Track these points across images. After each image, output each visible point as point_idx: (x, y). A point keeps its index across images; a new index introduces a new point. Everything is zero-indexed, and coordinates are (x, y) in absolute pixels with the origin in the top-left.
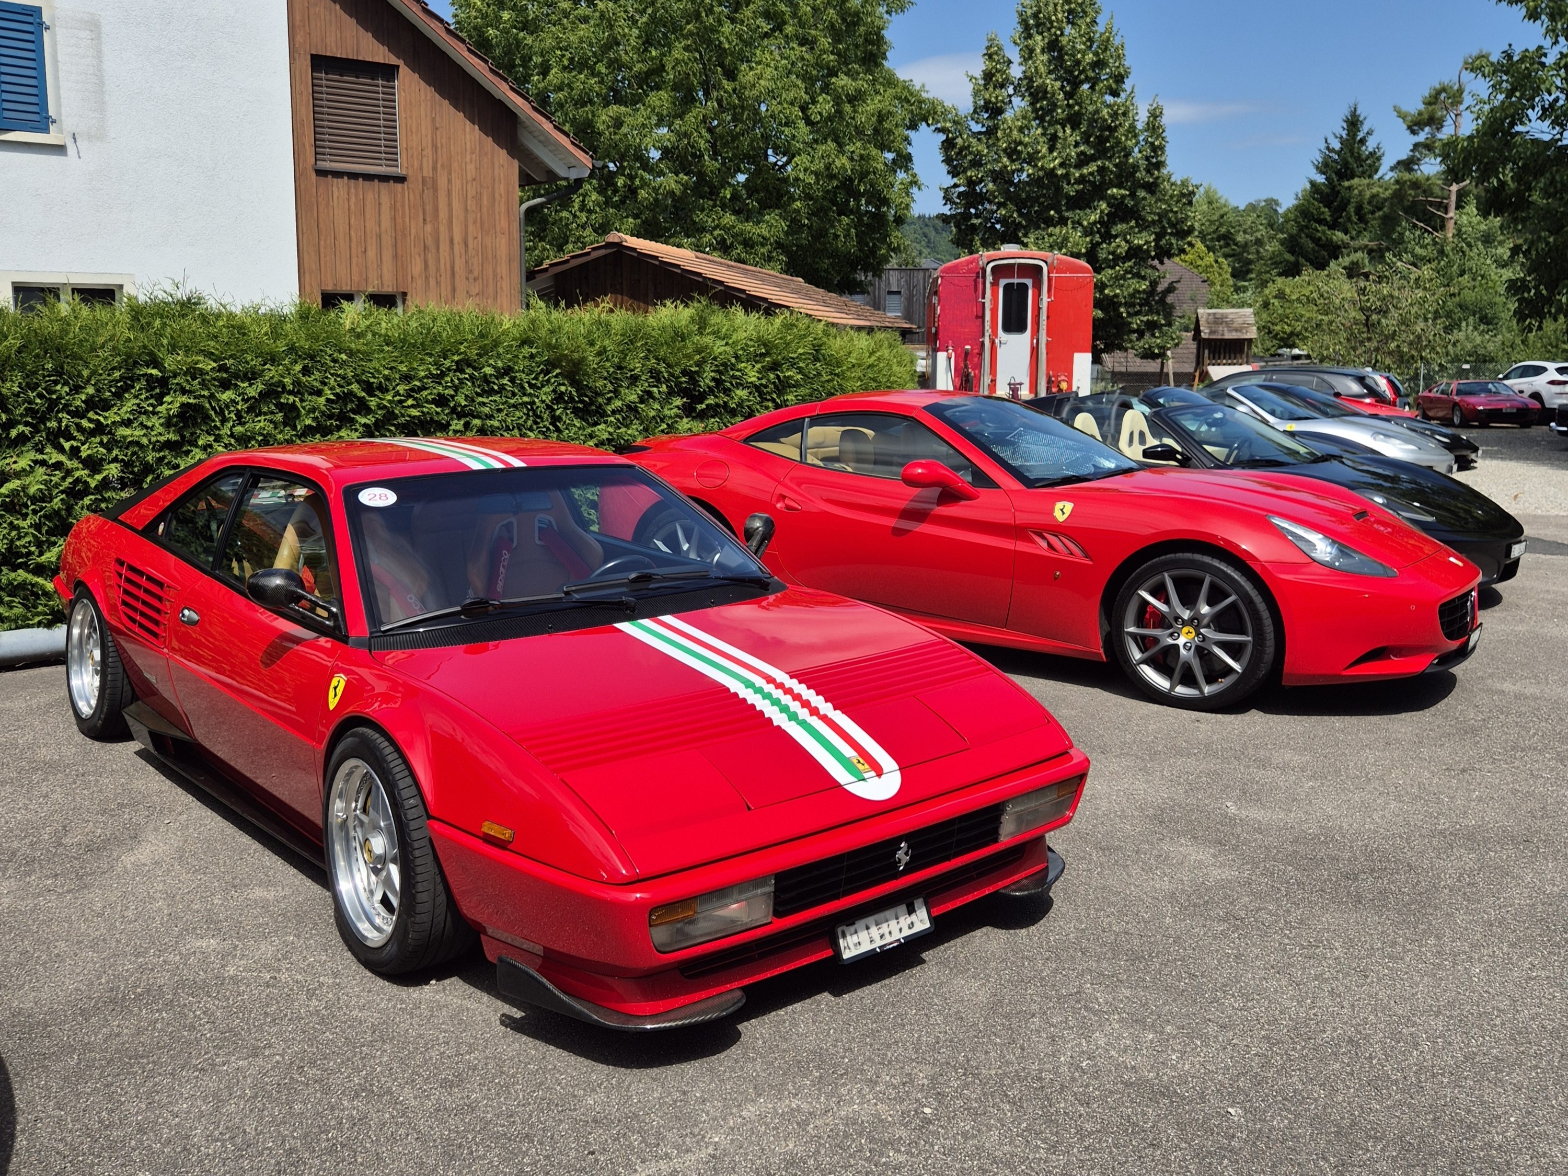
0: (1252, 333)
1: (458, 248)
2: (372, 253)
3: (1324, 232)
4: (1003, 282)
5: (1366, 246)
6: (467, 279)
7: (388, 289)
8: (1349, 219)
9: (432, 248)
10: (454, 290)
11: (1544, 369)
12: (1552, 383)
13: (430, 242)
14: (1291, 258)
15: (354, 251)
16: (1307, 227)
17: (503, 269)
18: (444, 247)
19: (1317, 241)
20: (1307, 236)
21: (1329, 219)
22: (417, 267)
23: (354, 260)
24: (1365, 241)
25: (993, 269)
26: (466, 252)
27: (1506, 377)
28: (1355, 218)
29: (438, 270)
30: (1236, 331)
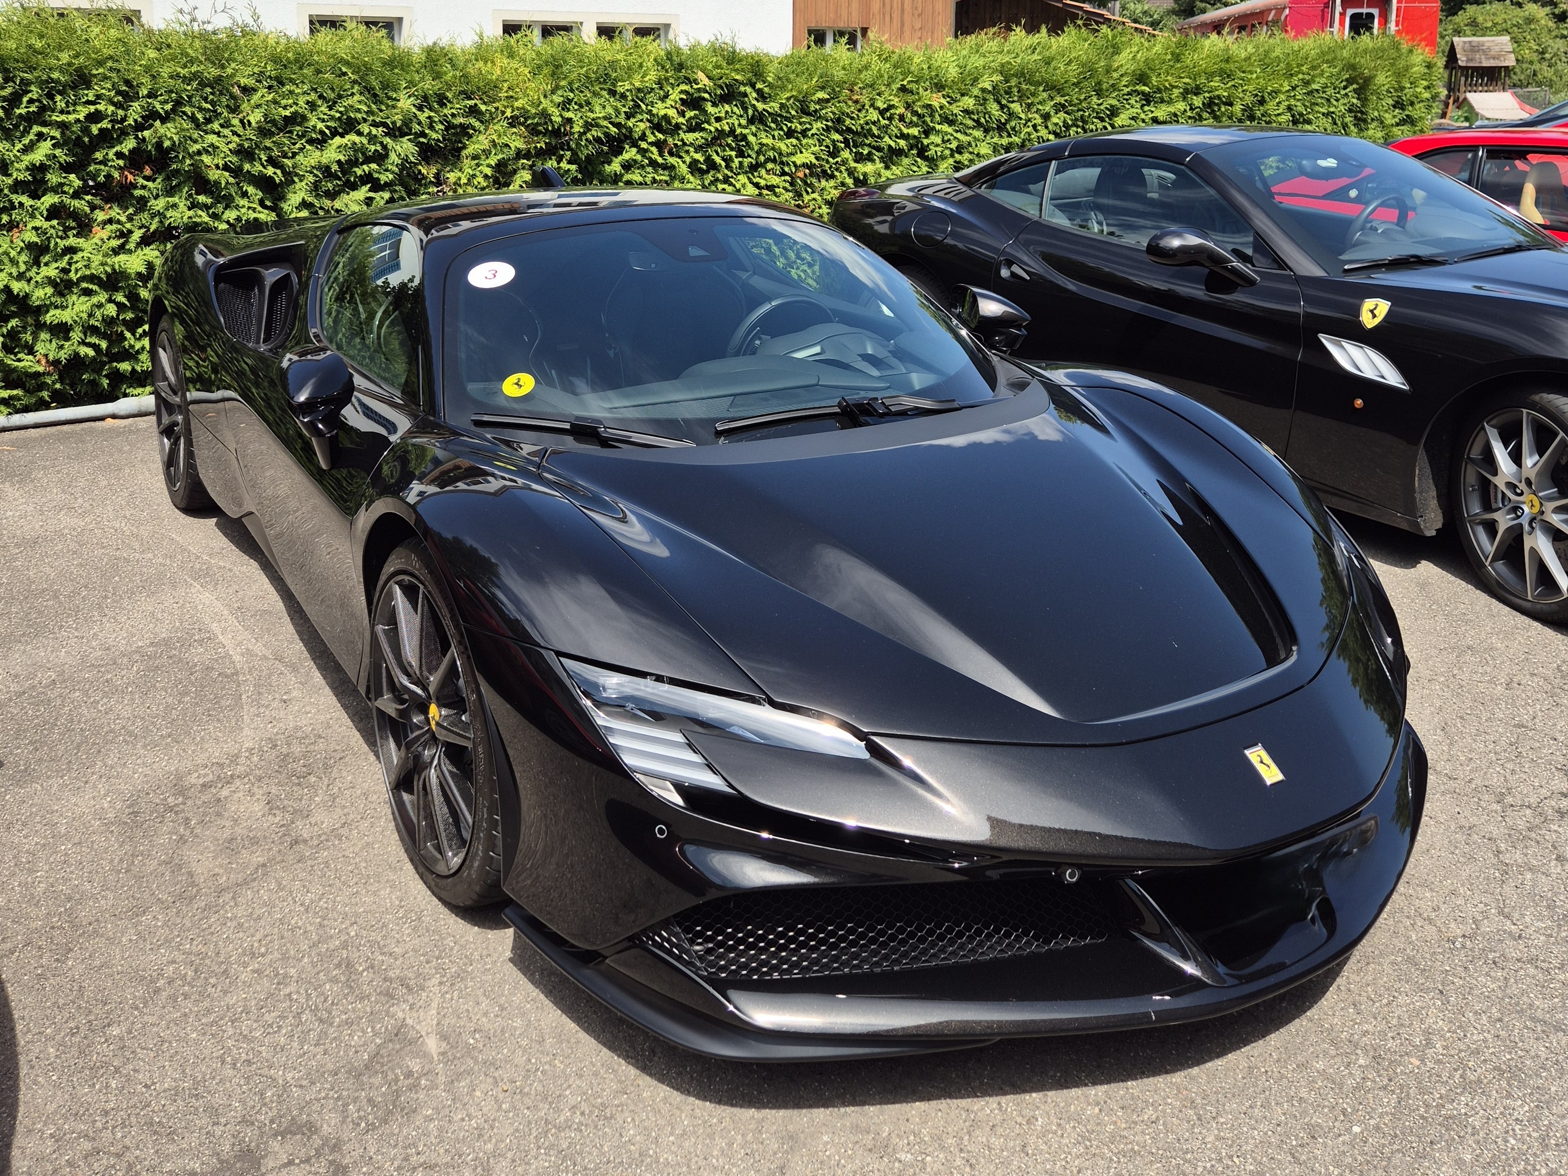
0: (1510, 61)
4: (1350, 12)
6: (913, 15)
7: (855, 25)
17: (940, 6)
22: (876, 4)
30: (1494, 58)
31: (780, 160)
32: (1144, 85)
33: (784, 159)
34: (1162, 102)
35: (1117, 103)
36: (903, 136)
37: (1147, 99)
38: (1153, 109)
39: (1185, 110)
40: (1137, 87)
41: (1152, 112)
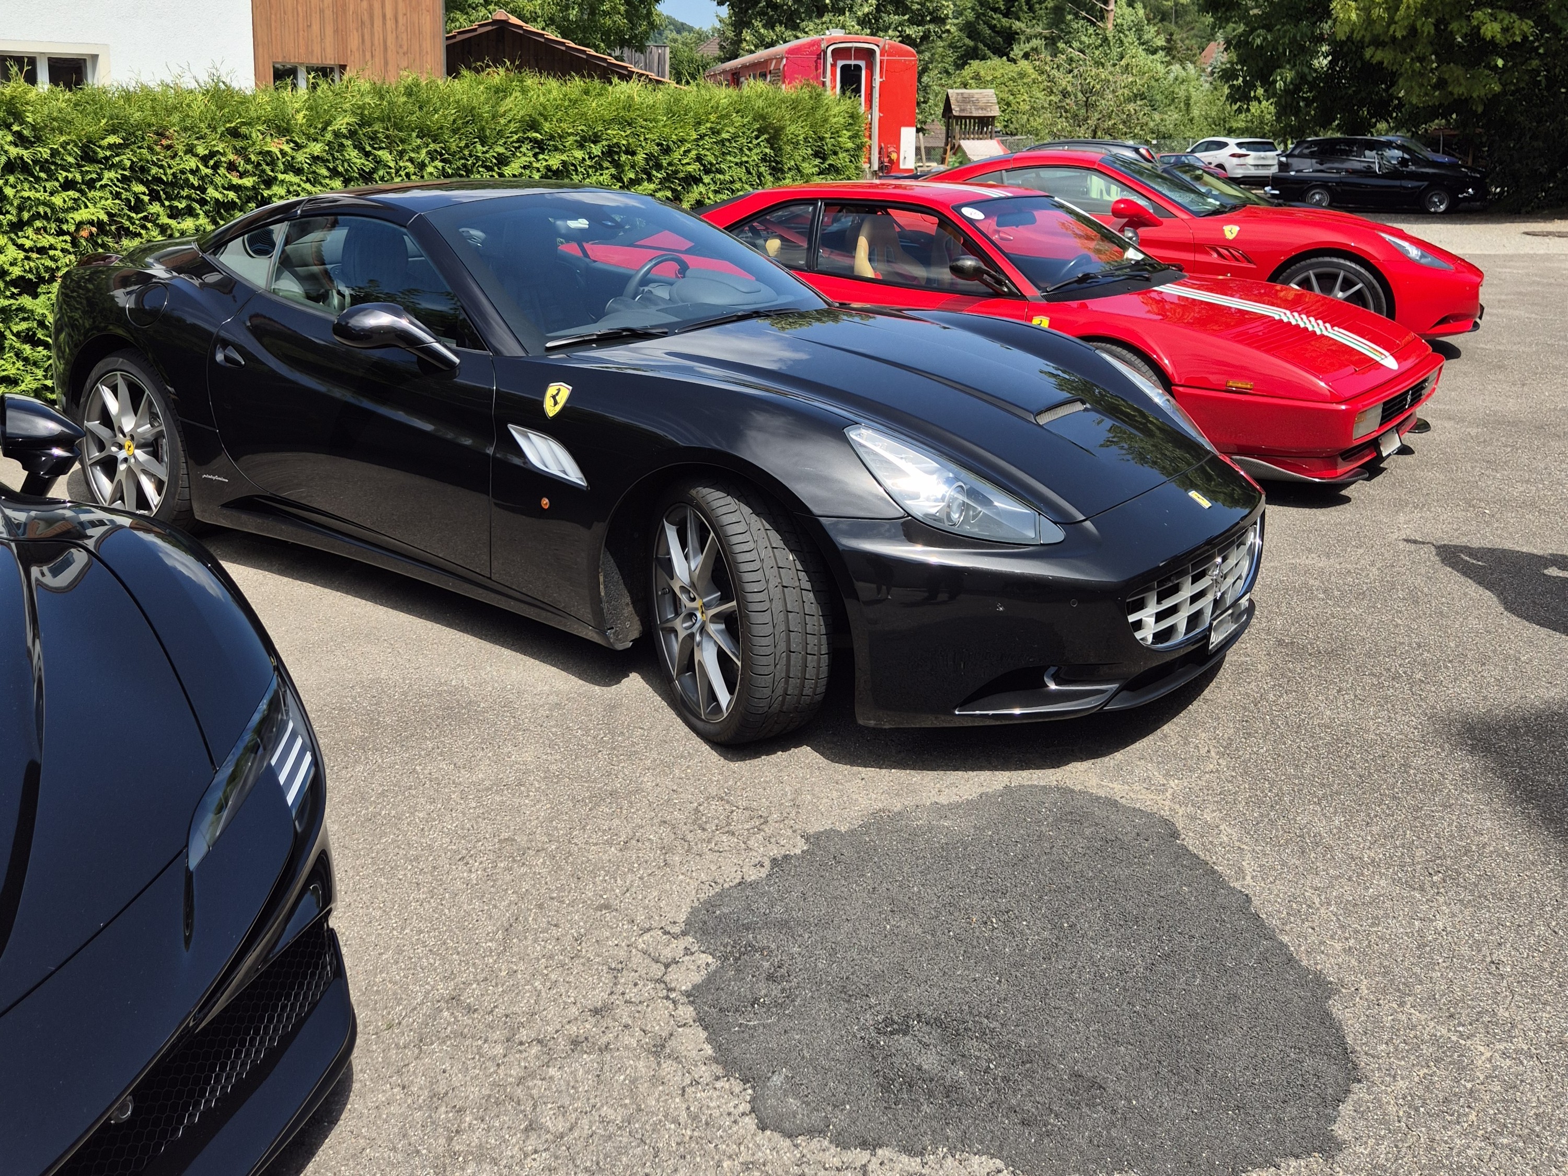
0: (995, 112)
1: (390, 24)
2: (316, 28)
3: (999, 21)
4: (840, 63)
5: (1041, 34)
6: (398, 53)
7: (330, 61)
8: (1021, 9)
9: (367, 23)
10: (386, 63)
11: (1225, 145)
12: (1233, 155)
13: (366, 17)
14: (971, 43)
15: (301, 26)
16: (984, 14)
17: (427, 45)
18: (378, 23)
19: (992, 28)
20: (985, 23)
21: (1003, 8)
22: (354, 41)
23: (301, 33)
24: (1039, 30)
25: (833, 51)
26: (396, 27)
27: (1193, 151)
28: (1025, 8)
29: (372, 45)
30: (982, 109)
31: (56, 216)
32: (536, 132)
33: (61, 215)
34: (556, 150)
35: (504, 151)
36: (232, 187)
37: (540, 147)
38: (547, 158)
39: (584, 159)
40: (529, 134)
41: (546, 161)
